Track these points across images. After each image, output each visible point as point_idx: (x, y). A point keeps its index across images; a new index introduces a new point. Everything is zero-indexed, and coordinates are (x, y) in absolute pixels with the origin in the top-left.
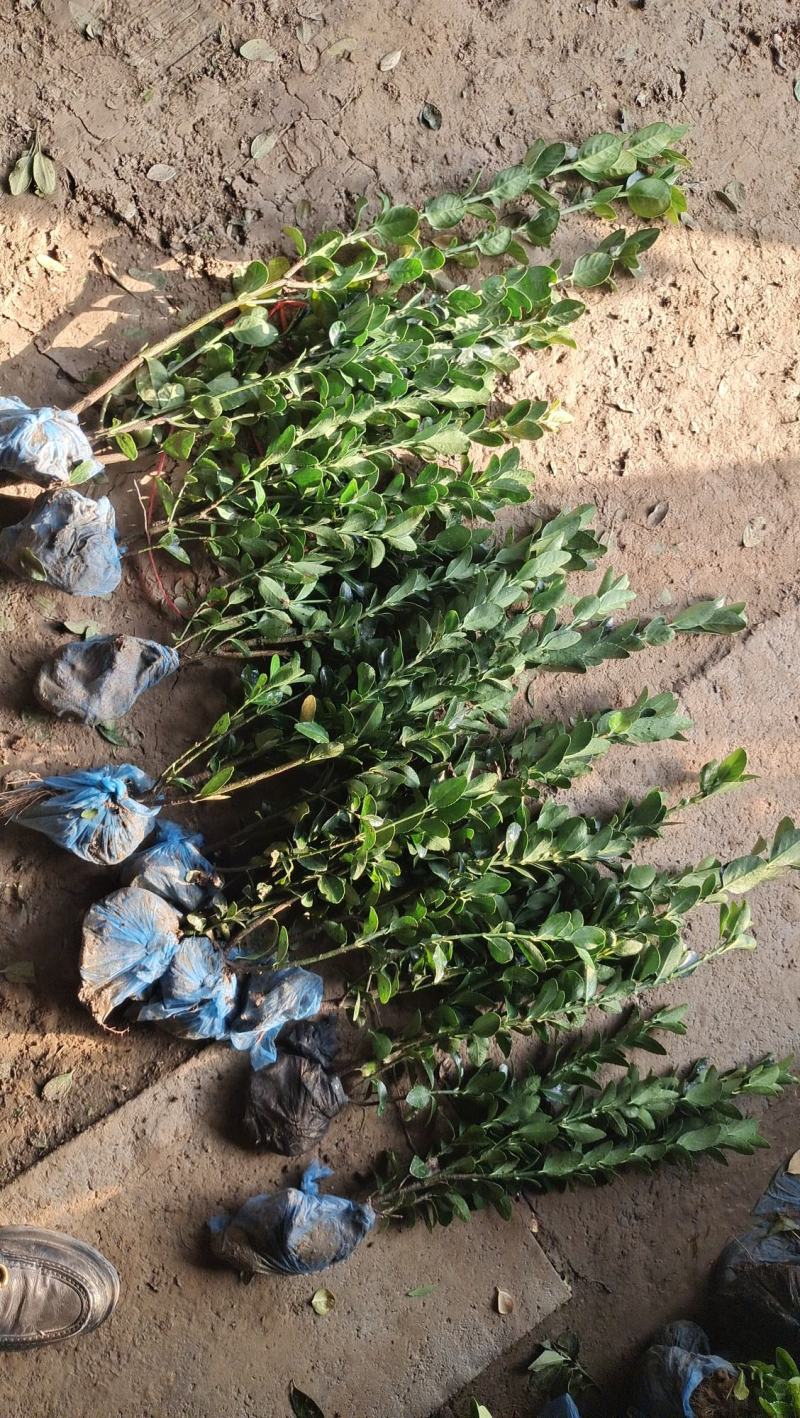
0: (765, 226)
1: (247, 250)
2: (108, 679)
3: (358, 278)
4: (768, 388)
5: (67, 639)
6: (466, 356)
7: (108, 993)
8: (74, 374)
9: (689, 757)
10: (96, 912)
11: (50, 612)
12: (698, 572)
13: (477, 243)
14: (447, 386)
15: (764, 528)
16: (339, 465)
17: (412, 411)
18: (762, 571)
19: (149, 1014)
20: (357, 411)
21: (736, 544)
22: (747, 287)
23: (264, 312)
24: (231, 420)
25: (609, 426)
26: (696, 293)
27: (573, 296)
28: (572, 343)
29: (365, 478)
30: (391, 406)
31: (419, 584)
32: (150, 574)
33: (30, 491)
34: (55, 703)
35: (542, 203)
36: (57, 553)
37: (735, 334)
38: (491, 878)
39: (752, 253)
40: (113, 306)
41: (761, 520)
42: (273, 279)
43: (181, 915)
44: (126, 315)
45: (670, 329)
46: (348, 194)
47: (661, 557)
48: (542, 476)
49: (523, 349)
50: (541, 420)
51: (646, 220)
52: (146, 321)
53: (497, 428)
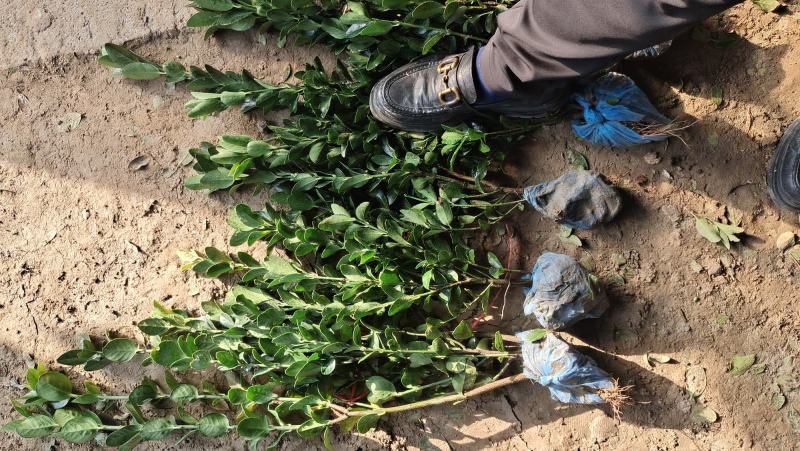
1: (359, 444)
2: (575, 196)
3: (296, 400)
4: (16, 222)
5: (587, 235)
6: (241, 321)
8: (505, 401)
11: (586, 256)
12: (125, 111)
13: (198, 397)
14: (263, 306)
15: (61, 123)
16: (364, 279)
17: (294, 298)
18: (75, 92)
20: (337, 310)
21: (87, 119)
23: (370, 399)
24: (425, 335)
25: (151, 238)
26: (45, 309)
27: (140, 337)
28: (156, 305)
29: (350, 263)
33: (568, 337)
34: (613, 194)
35: (138, 408)
36: (577, 288)
37: (26, 270)
40: (461, 436)
41: (62, 129)
42: (356, 417)
44: (456, 427)
45: (76, 291)
48: (215, 221)
49: (194, 313)
50: (203, 260)
51: (63, 372)
52: (443, 419)
53: (237, 265)
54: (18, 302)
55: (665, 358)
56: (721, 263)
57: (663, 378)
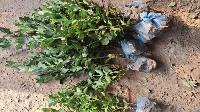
11: (152, 96)
18: (5, 68)
21: (9, 75)
25: (29, 105)
36: (150, 107)
41: (2, 78)
47: (25, 76)
48: (45, 98)
56: (192, 93)
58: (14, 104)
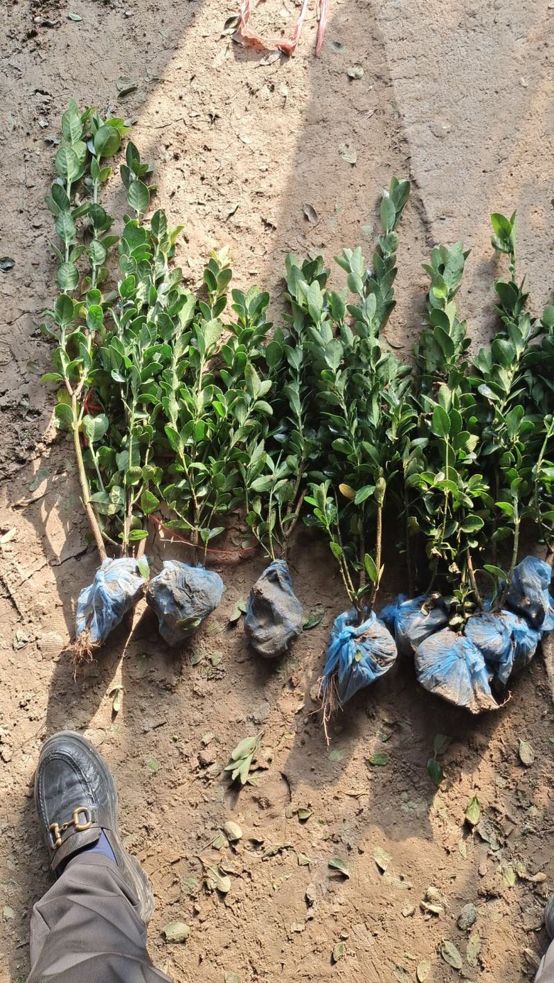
0: (153, 72)
1: (45, 413)
2: (277, 609)
3: (89, 349)
4: (257, 109)
5: (241, 624)
6: (163, 299)
7: (480, 694)
8: (81, 550)
9: (481, 254)
10: (423, 679)
11: (220, 627)
12: (359, 202)
13: (94, 265)
14: (176, 320)
16: (200, 409)
17: (183, 349)
18: (376, 158)
19: (506, 675)
20: (171, 383)
21: (351, 169)
22: (187, 99)
23: (88, 417)
24: (146, 464)
25: (241, 224)
26: (178, 134)
27: (150, 216)
28: (180, 228)
29: (214, 396)
30: (175, 361)
31: (295, 388)
32: (221, 556)
33: (142, 606)
34: (278, 647)
35: (84, 213)
36: (187, 605)
37: (214, 118)
38: (510, 417)
39: (166, 87)
40: (48, 509)
41: (342, 146)
42: (70, 403)
43: (447, 628)
44: (57, 504)
45: (194, 160)
46: (33, 336)
47: (340, 222)
48: (256, 281)
49: (171, 263)
50: (220, 268)
51: (120, 150)
52: (65, 492)
53: (215, 298)
54: (184, 111)
55: (118, 707)
56: (211, 764)
57: (98, 706)
58: (250, 176)
